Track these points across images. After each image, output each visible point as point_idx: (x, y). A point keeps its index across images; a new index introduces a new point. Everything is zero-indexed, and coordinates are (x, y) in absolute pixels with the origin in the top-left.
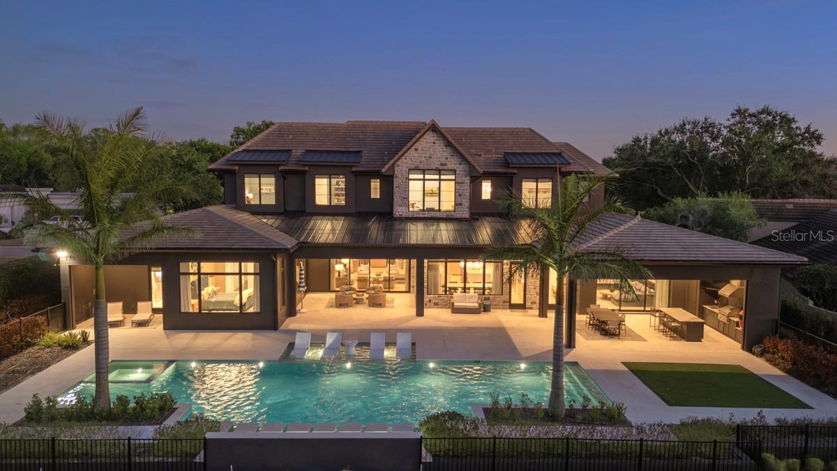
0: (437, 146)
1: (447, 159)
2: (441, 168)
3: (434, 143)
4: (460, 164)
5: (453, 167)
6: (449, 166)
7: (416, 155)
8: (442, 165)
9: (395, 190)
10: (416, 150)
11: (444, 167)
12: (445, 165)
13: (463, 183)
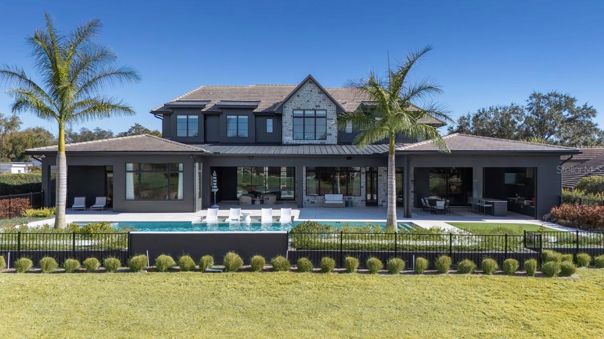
0: (313, 93)
1: (320, 102)
2: (315, 108)
3: (311, 91)
4: (330, 106)
5: (326, 108)
6: (322, 108)
7: (298, 99)
8: (316, 106)
9: (284, 124)
10: (298, 96)
11: (318, 108)
12: (319, 106)
13: (332, 119)
